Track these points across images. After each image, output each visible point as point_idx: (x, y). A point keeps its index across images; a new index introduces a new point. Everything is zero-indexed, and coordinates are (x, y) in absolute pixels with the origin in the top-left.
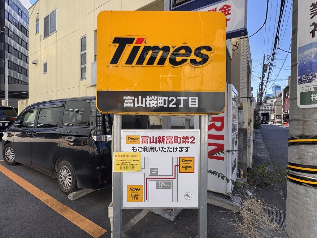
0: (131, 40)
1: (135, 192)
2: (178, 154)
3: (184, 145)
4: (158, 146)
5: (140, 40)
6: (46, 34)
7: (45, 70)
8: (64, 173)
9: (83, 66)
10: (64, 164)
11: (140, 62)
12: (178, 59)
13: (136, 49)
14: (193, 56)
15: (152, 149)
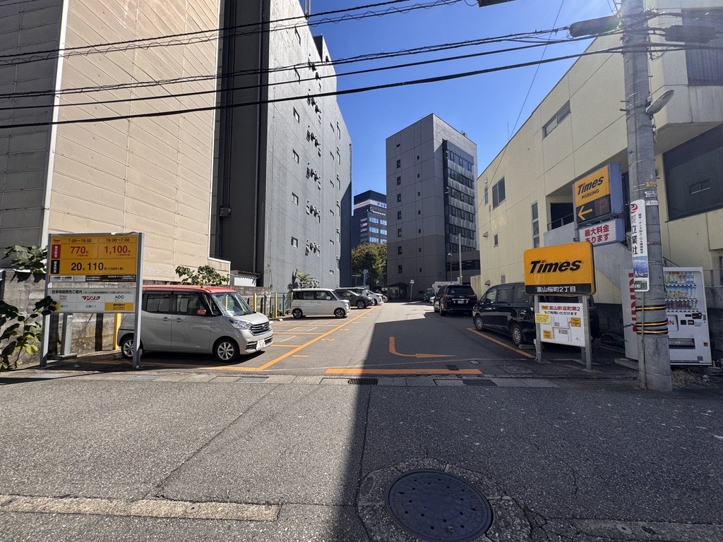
0: (539, 262)
1: (547, 334)
2: (570, 316)
3: (574, 312)
4: (558, 311)
5: (544, 261)
6: (495, 205)
7: (496, 243)
8: (516, 332)
9: (536, 236)
10: (516, 327)
11: (544, 271)
12: (563, 268)
13: (541, 266)
14: (571, 266)
15: (555, 313)
